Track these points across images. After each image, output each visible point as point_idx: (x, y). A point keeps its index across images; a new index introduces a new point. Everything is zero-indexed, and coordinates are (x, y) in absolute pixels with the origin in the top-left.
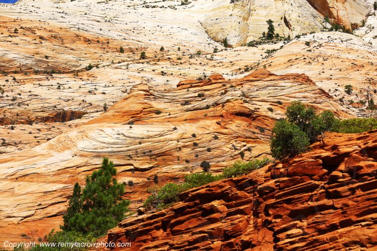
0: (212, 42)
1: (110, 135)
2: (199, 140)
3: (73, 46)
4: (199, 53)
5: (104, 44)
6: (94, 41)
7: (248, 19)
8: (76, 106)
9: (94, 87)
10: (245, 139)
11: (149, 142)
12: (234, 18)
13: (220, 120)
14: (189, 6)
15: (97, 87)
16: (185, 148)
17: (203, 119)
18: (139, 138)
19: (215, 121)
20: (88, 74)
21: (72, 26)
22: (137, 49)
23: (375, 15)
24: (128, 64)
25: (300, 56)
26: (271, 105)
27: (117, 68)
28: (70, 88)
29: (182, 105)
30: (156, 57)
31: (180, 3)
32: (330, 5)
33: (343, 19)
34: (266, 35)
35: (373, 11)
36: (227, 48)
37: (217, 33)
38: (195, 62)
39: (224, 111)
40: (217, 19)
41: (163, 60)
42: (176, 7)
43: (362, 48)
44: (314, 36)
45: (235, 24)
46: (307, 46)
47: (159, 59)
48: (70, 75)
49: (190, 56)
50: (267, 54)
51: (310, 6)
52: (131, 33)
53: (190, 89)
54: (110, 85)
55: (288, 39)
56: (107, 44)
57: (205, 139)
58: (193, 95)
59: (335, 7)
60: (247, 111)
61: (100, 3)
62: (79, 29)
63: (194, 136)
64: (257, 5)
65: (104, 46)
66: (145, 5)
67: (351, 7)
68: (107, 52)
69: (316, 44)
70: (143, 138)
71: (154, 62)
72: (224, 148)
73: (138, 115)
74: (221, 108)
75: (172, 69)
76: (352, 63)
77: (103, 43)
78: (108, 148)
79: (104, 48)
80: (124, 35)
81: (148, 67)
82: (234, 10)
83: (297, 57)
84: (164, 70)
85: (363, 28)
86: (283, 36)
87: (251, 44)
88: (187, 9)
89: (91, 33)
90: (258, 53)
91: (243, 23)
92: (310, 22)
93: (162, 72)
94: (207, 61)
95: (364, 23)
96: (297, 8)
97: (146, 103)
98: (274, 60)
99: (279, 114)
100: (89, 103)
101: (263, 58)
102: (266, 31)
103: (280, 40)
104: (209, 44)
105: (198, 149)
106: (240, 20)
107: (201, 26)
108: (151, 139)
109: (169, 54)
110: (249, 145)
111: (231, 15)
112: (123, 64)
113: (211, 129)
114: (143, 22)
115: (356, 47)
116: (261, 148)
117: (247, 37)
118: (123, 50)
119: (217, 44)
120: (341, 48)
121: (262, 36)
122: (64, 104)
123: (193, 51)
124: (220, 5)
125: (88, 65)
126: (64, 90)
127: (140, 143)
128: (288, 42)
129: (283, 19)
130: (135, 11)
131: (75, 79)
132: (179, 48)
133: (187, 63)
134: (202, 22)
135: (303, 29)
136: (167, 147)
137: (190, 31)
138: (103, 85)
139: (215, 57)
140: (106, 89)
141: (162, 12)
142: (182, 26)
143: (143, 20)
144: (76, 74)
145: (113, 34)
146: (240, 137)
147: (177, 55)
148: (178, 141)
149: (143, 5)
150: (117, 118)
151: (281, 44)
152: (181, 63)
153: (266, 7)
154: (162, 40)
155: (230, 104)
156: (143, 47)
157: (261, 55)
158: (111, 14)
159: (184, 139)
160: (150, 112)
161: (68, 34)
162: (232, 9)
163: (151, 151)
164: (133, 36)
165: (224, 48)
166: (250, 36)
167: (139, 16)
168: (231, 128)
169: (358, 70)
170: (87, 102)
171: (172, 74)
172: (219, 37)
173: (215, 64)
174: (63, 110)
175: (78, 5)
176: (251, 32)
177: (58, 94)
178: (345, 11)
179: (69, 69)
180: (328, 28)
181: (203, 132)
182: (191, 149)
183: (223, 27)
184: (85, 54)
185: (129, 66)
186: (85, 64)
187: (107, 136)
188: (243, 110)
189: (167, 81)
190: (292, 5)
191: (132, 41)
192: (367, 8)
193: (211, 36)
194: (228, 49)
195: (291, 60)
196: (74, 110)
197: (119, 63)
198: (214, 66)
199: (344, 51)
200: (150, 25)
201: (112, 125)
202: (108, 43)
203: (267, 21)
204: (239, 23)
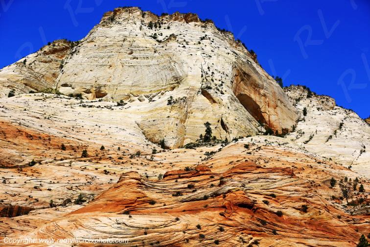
0: (150, 143)
1: (109, 224)
2: (205, 232)
3: (16, 141)
4: (138, 154)
5: (46, 140)
6: (35, 137)
7: (185, 121)
8: (23, 202)
9: (40, 183)
10: (250, 232)
11: (155, 232)
12: (172, 120)
13: (223, 211)
14: (125, 106)
15: (42, 183)
16: (192, 240)
17: (203, 210)
18: (143, 228)
19: (217, 212)
20: (31, 170)
21: (14, 121)
22: (78, 147)
23: (305, 121)
24: (71, 162)
25: (242, 158)
26: (265, 197)
27: (59, 165)
28: (15, 182)
29: (173, 195)
30: (97, 155)
31: (116, 104)
32: (262, 110)
33: (275, 124)
34: (203, 138)
35: (302, 116)
36: (165, 150)
37: (154, 135)
38: (137, 162)
39: (226, 202)
40: (154, 121)
41: (104, 159)
42: (113, 107)
43: (299, 151)
44: (252, 139)
45: (172, 126)
46: (246, 149)
47: (101, 158)
48: (14, 170)
49: (130, 156)
50: (207, 157)
51: (245, 109)
52: (70, 131)
53: (179, 180)
54: (56, 182)
55: (226, 142)
56: (48, 141)
57: (210, 231)
58: (182, 186)
59: (267, 112)
60: (249, 202)
61: (37, 100)
62: (20, 124)
63: (199, 227)
64: (194, 107)
65: (46, 143)
66: (81, 104)
67: (282, 112)
68: (49, 148)
69: (255, 147)
70: (148, 228)
71: (96, 161)
72: (233, 241)
73: (133, 205)
74: (222, 198)
75: (115, 169)
76: (293, 166)
77: (44, 139)
78: (111, 238)
79: (46, 145)
80: (64, 132)
81: (91, 166)
82: (171, 111)
83: (238, 159)
84: (107, 168)
85: (294, 133)
86: (220, 139)
87: (190, 146)
88: (124, 110)
89: (32, 129)
90: (197, 154)
91: (180, 125)
92: (246, 125)
93: (105, 171)
94: (147, 161)
95: (294, 128)
96: (233, 112)
97: (140, 192)
98: (215, 162)
99: (274, 207)
100: (36, 199)
101: (202, 160)
102: (204, 133)
103: (218, 143)
104: (147, 145)
105: (205, 242)
106: (178, 122)
107: (138, 127)
108: (156, 230)
109: (109, 153)
110: (255, 238)
111: (169, 117)
112: (65, 161)
113: (215, 221)
114: (81, 120)
115: (294, 151)
116: (267, 241)
117: (184, 139)
118: (65, 148)
119: (155, 145)
120: (280, 151)
121: (199, 138)
122: (11, 198)
123: (132, 152)
124: (157, 107)
125: (31, 161)
126: (10, 185)
127: (146, 233)
128: (226, 145)
129: (220, 122)
130: (73, 109)
131: (19, 174)
132: (119, 148)
133: (129, 163)
134: (139, 122)
135: (240, 132)
136: (175, 238)
137: (128, 131)
138: (49, 181)
139: (155, 158)
140: (52, 185)
141: (99, 112)
142: (119, 127)
143: (81, 119)
144: (20, 169)
145: (54, 132)
146: (245, 229)
147: (118, 154)
148: (184, 232)
149: (80, 104)
150: (111, 207)
151: (218, 146)
152: (123, 163)
153: (202, 110)
154: (101, 140)
155: (232, 194)
156: (83, 145)
157: (201, 157)
158: (50, 112)
159: (189, 230)
160: (144, 202)
161: (10, 129)
162: (169, 110)
163: (158, 242)
164: (73, 134)
165: (162, 149)
166: (187, 138)
167: (77, 115)
168: (236, 219)
169: (299, 173)
170: (34, 198)
171: (115, 173)
172: (156, 139)
173: (156, 165)
174: (10, 205)
175: (16, 101)
176: (188, 135)
177: (4, 189)
178: (276, 116)
179: (12, 164)
180: (263, 132)
181: (207, 224)
182: (198, 241)
183: (160, 129)
184: (28, 149)
185: (72, 163)
186: (28, 160)
187: (106, 225)
188: (245, 200)
189: (111, 180)
190: (229, 108)
191: (72, 139)
192: (297, 114)
193: (148, 137)
194: (167, 150)
195: (232, 162)
196: (21, 206)
197: (62, 160)
198: (155, 167)
199: (283, 154)
200: (88, 124)
201: (106, 214)
202: (50, 139)
203: (205, 124)
204: (177, 125)
